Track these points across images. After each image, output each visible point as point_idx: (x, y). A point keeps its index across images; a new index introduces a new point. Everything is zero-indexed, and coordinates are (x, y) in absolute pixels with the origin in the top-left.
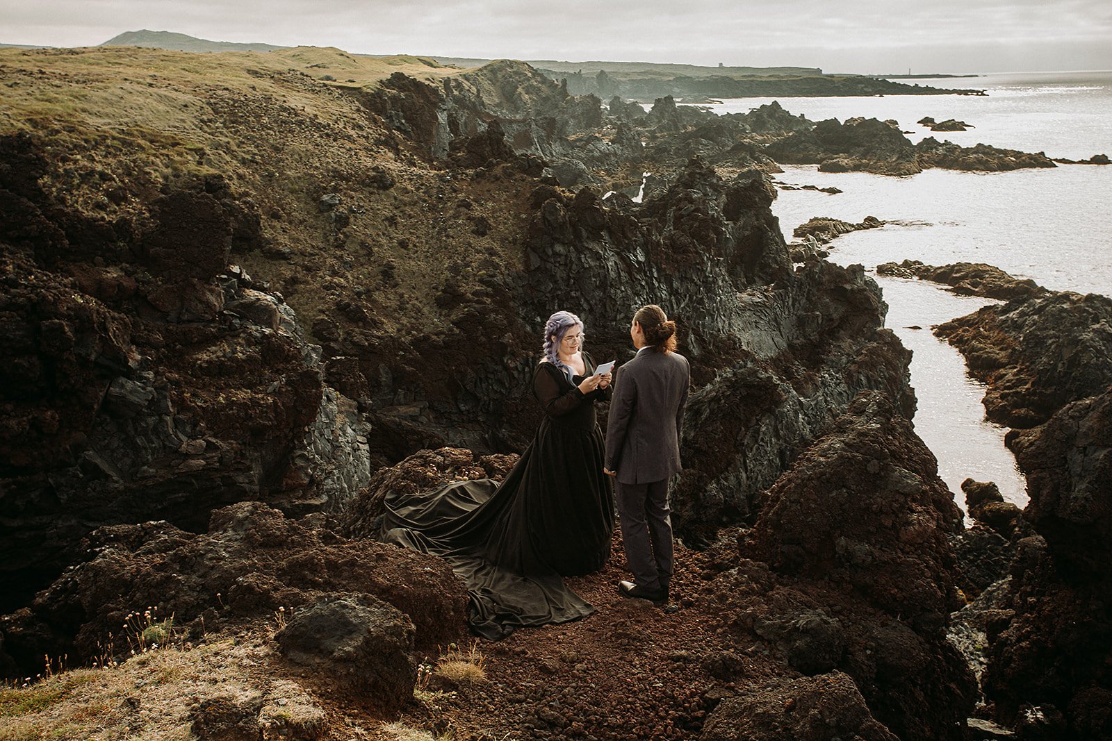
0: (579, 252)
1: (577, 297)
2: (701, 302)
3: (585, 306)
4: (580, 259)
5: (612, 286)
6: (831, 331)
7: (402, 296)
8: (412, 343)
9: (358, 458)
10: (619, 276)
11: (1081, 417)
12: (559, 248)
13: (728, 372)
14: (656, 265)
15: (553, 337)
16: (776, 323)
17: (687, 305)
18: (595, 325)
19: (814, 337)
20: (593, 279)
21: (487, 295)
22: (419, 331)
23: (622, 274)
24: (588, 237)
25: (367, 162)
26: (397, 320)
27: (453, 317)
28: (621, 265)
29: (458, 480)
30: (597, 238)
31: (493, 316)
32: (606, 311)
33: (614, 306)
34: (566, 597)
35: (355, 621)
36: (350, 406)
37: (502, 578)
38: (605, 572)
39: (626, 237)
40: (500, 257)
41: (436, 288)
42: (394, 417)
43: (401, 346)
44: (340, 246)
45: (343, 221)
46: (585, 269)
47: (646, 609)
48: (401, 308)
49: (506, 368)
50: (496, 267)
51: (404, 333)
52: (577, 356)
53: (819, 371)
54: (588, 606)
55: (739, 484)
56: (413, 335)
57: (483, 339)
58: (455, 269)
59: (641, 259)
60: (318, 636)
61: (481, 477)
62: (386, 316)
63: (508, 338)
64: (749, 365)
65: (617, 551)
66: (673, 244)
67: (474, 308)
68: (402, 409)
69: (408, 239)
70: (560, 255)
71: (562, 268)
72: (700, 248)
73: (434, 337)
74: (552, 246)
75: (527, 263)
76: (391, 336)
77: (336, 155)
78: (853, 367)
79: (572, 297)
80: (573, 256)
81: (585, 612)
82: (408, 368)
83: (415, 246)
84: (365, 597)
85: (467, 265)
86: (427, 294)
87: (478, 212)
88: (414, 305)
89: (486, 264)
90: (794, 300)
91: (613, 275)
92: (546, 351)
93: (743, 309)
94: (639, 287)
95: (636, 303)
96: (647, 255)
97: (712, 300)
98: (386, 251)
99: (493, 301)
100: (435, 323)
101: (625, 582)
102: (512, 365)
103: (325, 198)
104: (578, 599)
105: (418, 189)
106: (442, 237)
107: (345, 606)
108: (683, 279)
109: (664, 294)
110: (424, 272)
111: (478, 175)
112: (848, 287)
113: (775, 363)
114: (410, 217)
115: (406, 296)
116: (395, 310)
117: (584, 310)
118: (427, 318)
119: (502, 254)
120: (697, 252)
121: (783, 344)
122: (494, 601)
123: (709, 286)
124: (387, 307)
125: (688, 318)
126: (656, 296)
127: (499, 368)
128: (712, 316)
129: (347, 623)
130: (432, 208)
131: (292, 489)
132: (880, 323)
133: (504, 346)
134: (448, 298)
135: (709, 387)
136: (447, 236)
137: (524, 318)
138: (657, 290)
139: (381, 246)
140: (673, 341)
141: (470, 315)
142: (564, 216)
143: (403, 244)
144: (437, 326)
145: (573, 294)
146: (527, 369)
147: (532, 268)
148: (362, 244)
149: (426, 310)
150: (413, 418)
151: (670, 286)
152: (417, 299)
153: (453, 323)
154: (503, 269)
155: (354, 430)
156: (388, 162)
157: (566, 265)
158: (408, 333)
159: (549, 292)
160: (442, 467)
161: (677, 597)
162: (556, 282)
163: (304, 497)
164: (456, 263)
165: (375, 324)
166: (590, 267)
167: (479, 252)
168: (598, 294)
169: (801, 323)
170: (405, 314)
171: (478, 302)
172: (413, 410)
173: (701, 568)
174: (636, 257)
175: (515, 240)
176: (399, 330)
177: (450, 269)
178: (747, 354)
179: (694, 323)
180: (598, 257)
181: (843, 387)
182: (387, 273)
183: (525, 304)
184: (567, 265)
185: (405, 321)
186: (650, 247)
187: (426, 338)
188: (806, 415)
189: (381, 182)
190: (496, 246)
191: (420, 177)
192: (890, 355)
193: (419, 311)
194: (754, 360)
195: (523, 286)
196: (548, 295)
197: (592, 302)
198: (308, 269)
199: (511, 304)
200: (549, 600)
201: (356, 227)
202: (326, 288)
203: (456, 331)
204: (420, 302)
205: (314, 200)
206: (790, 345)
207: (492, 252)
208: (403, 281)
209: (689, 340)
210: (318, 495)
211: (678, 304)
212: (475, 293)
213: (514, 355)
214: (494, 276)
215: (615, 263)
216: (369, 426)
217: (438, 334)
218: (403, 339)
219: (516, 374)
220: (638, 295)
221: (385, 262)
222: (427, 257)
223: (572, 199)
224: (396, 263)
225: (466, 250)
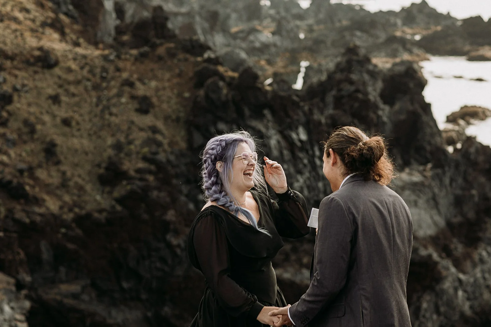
7: (64, 173)
8: (74, 220)
10: (281, 153)
14: (318, 143)
16: (434, 202)
19: (471, 215)
21: (150, 172)
22: (81, 208)
23: (286, 152)
25: (32, 42)
26: (59, 198)
27: (116, 194)
28: (283, 143)
30: (260, 116)
31: (155, 194)
36: (8, 283)
39: (288, 116)
40: (162, 134)
41: (99, 166)
42: (56, 294)
43: (64, 224)
45: (6, 99)
48: (64, 185)
49: (169, 246)
50: (159, 144)
51: (66, 210)
53: (476, 248)
56: (76, 213)
57: (145, 216)
58: (118, 147)
59: (303, 136)
62: (49, 193)
63: (171, 215)
67: (137, 185)
68: (64, 288)
69: (72, 118)
73: (96, 215)
74: (215, 124)
75: (190, 141)
76: (53, 214)
77: (3, 36)
82: (70, 246)
83: (78, 123)
85: (130, 143)
86: (90, 172)
87: (141, 90)
88: (76, 183)
89: (149, 142)
90: (452, 180)
95: (298, 181)
96: (309, 132)
98: (48, 128)
99: (156, 179)
102: (175, 243)
105: (82, 68)
106: (105, 115)
110: (87, 149)
111: (142, 55)
113: (434, 240)
114: (74, 95)
115: (69, 174)
116: (57, 188)
118: (90, 195)
119: (165, 132)
121: (442, 223)
124: (50, 184)
126: (317, 174)
127: (162, 245)
130: (96, 87)
133: (167, 224)
134: (111, 176)
136: (111, 114)
137: (187, 196)
139: (44, 123)
141: (133, 193)
142: (227, 95)
143: (66, 122)
144: (99, 204)
147: (195, 146)
148: (26, 122)
149: (88, 187)
150: (75, 296)
152: (79, 176)
153: (116, 200)
154: (166, 147)
155: (12, 308)
158: (71, 210)
164: (119, 141)
165: (38, 201)
167: (141, 129)
169: (458, 202)
170: (68, 192)
171: (141, 179)
172: (75, 288)
174: (298, 134)
175: (178, 120)
176: (61, 208)
177: (113, 147)
182: (50, 150)
185: (67, 198)
186: (312, 126)
187: (88, 216)
188: (465, 291)
189: (44, 61)
190: (160, 125)
191: (84, 57)
193: (81, 188)
199: (175, 181)
201: (20, 105)
203: (119, 208)
204: (83, 179)
206: (449, 224)
207: (154, 130)
208: (66, 158)
212: (138, 171)
213: (177, 233)
214: (156, 153)
215: (279, 142)
216: (27, 304)
217: (100, 211)
218: (65, 217)
219: (178, 251)
220: (300, 172)
221: (48, 139)
222: (90, 135)
223: (233, 78)
224: (59, 140)
225: (129, 128)
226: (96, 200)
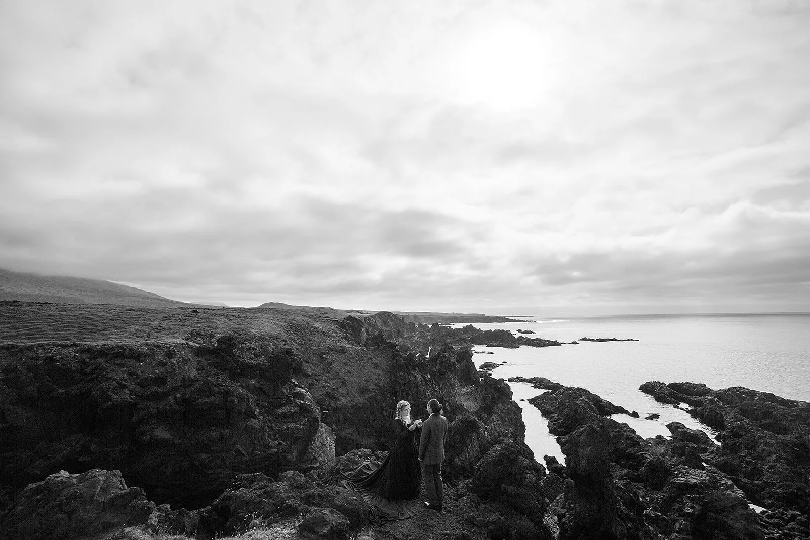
0: (408, 375)
1: (408, 390)
2: (450, 392)
3: (411, 399)
4: (408, 377)
5: (420, 386)
6: (494, 402)
7: (348, 390)
8: (351, 406)
9: (331, 449)
10: (422, 382)
11: (580, 435)
12: (402, 373)
13: (460, 417)
14: (434, 379)
15: (400, 410)
16: (476, 399)
17: (445, 393)
19: (489, 404)
20: (413, 384)
21: (377, 390)
22: (354, 402)
24: (411, 370)
25: (339, 344)
26: (346, 398)
27: (365, 397)
28: (422, 379)
29: (366, 461)
30: (414, 370)
31: (379, 397)
32: (418, 395)
33: (420, 393)
34: (405, 509)
35: (328, 520)
36: (329, 430)
37: (381, 501)
38: (418, 498)
39: (424, 370)
40: (382, 376)
41: (360, 387)
42: (344, 433)
43: (347, 408)
44: (329, 373)
45: (330, 364)
46: (410, 380)
47: (434, 514)
48: (348, 394)
50: (380, 380)
52: (408, 417)
53: (491, 416)
54: (413, 512)
55: (466, 458)
56: (352, 404)
57: (376, 405)
60: (314, 526)
61: (375, 460)
62: (343, 397)
63: (384, 405)
64: (467, 414)
65: (423, 489)
66: (440, 372)
67: (373, 394)
68: (347, 431)
69: (351, 370)
70: (402, 376)
71: (402, 380)
72: (449, 373)
73: (359, 405)
74: (399, 373)
75: (391, 378)
76: (344, 404)
77: (329, 342)
78: (503, 415)
80: (406, 376)
81: (412, 515)
82: (349, 416)
83: (353, 372)
84: (331, 510)
85: (371, 379)
86: (357, 389)
87: (374, 361)
88: (352, 393)
89: (377, 379)
90: (481, 391)
91: (420, 382)
92: (397, 415)
93: (464, 394)
94: (429, 387)
95: (428, 392)
96: (431, 375)
97: (454, 391)
98: (343, 374)
99: (379, 392)
100: (360, 400)
101: (426, 503)
103: (324, 356)
104: (410, 510)
105: (355, 353)
106: (362, 369)
107: (324, 514)
108: (443, 384)
109: (437, 389)
110: (356, 381)
111: (375, 349)
112: (499, 386)
113: (476, 413)
114: (352, 362)
115: (350, 390)
116: (346, 395)
117: (410, 395)
118: (357, 398)
120: (448, 375)
121: (478, 406)
122: (378, 510)
123: (452, 386)
124: (343, 394)
125: (446, 398)
128: (454, 397)
129: (325, 521)
130: (360, 360)
131: (306, 461)
132: (511, 399)
134: (363, 391)
135: (454, 422)
136: (364, 369)
138: (435, 388)
139: (342, 373)
140: (442, 412)
141: (371, 397)
142: (403, 362)
143: (349, 372)
147: (393, 380)
148: (335, 372)
149: (356, 395)
150: (350, 434)
151: (439, 385)
153: (365, 399)
154: (383, 381)
155: (330, 438)
156: (346, 345)
157: (404, 379)
158: (350, 403)
160: (360, 457)
161: (445, 508)
162: (400, 385)
163: (311, 463)
164: (367, 379)
165: (339, 400)
166: (412, 380)
167: (375, 375)
168: (415, 389)
169: (484, 399)
170: (349, 396)
171: (374, 392)
172: (351, 431)
173: (454, 497)
174: (428, 376)
175: (387, 371)
176: (347, 402)
177: (365, 380)
178: (466, 410)
179: (448, 399)
180: (415, 376)
181: (500, 422)
182: (344, 382)
183: (390, 393)
185: (349, 399)
186: (432, 373)
187: (356, 405)
189: (342, 351)
190: (380, 373)
191: (356, 349)
192: (515, 410)
193: (354, 395)
194: (469, 412)
195: (389, 387)
197: (413, 392)
198: (317, 380)
199: (386, 393)
200: (399, 510)
201: (334, 365)
202: (323, 387)
203: (366, 402)
204: (354, 392)
205: (320, 357)
206: (481, 407)
207: (379, 375)
208: (349, 385)
210: (316, 463)
211: (442, 392)
212: (373, 389)
214: (380, 383)
216: (335, 437)
217: (360, 403)
218: (348, 405)
221: (343, 378)
222: (357, 376)
223: (406, 357)
224: (347, 378)
225: (370, 374)
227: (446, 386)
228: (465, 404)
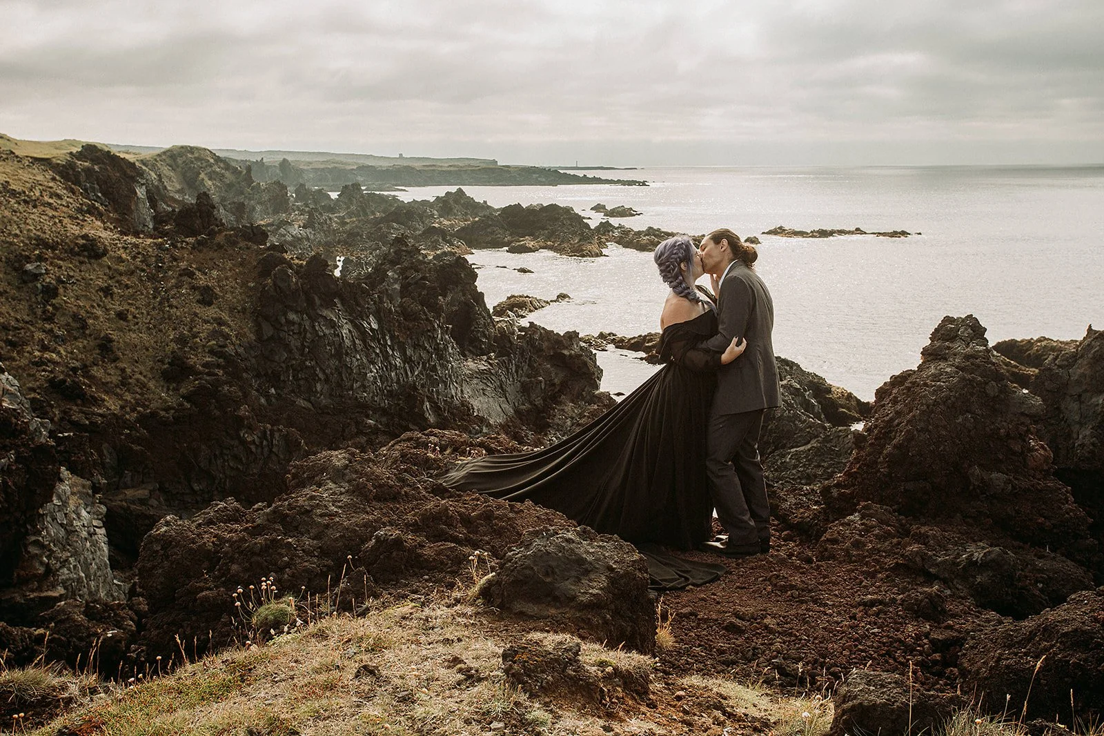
0: (313, 319)
1: (312, 367)
2: (434, 369)
3: (321, 376)
4: (314, 327)
5: (347, 354)
6: (553, 398)
7: (123, 370)
8: (138, 420)
9: (94, 544)
10: (354, 344)
12: (292, 316)
14: (389, 332)
16: (502, 390)
17: (421, 372)
18: (331, 395)
19: (539, 402)
20: (328, 348)
21: (219, 366)
22: (144, 406)
23: (357, 341)
24: (321, 305)
25: (74, 230)
26: (119, 397)
27: (183, 391)
28: (355, 333)
30: (330, 305)
31: (226, 388)
32: (342, 380)
33: (350, 374)
36: (84, 486)
39: (358, 304)
40: (229, 326)
41: (162, 361)
42: (121, 501)
43: (126, 424)
44: (50, 319)
45: (50, 292)
46: (320, 337)
48: (124, 383)
49: (243, 442)
50: (227, 337)
51: (128, 409)
53: (546, 435)
56: (139, 412)
57: (217, 413)
58: (182, 340)
59: (375, 326)
60: (548, 580)
62: (107, 393)
63: (244, 410)
66: (405, 313)
67: (206, 380)
68: (129, 493)
69: (128, 311)
70: (293, 323)
71: (296, 336)
72: (431, 316)
73: (163, 413)
74: (285, 314)
75: (259, 332)
76: (114, 414)
77: (37, 222)
79: (307, 367)
80: (307, 324)
82: (136, 448)
83: (135, 317)
85: (195, 336)
86: (152, 368)
87: (202, 280)
88: (138, 380)
89: (214, 334)
90: (517, 367)
91: (348, 342)
93: (471, 377)
94: (374, 356)
95: (371, 372)
96: (379, 322)
97: (444, 367)
98: (101, 322)
99: (225, 373)
100: (162, 397)
102: (249, 439)
103: (29, 267)
105: (134, 258)
106: (165, 307)
108: (416, 346)
109: (398, 362)
110: (147, 344)
111: (200, 243)
112: (566, 352)
113: (504, 427)
114: (127, 287)
115: (128, 371)
116: (117, 386)
117: (320, 379)
118: (154, 393)
119: (231, 323)
120: (427, 319)
121: (510, 410)
123: (441, 353)
124: (108, 383)
125: (423, 386)
126: (391, 364)
127: (236, 443)
128: (445, 383)
130: (152, 278)
131: (25, 581)
132: (597, 387)
133: (240, 420)
134: (175, 371)
136: (171, 306)
137: (257, 390)
138: (391, 358)
139: (96, 318)
141: (201, 388)
142: (297, 283)
143: (121, 316)
144: (165, 401)
145: (307, 363)
146: (265, 443)
147: (265, 337)
148: (75, 317)
149: (151, 385)
150: (142, 502)
151: (403, 353)
152: (141, 373)
153: (183, 397)
154: (234, 339)
155: (88, 513)
156: (98, 230)
157: (300, 333)
158: (133, 410)
159: (284, 362)
162: (290, 351)
163: (40, 589)
164: (182, 334)
165: (96, 401)
166: (325, 335)
167: (206, 322)
168: (334, 362)
169: (525, 389)
170: (128, 390)
171: (209, 374)
172: (142, 493)
174: (369, 324)
175: (244, 310)
176: (122, 407)
177: (176, 340)
178: (482, 420)
179: (429, 390)
180: (332, 325)
182: (105, 347)
183: (258, 376)
184: (302, 333)
185: (128, 397)
186: (382, 314)
187: (154, 414)
189: (91, 250)
190: (225, 316)
191: (136, 246)
193: (144, 386)
194: (489, 425)
195: (255, 357)
196: (283, 365)
197: (328, 371)
198: (12, 344)
199: (245, 375)
201: (66, 298)
202: (36, 364)
203: (188, 405)
204: (145, 376)
205: (15, 269)
206: (517, 411)
207: (220, 322)
208: (123, 354)
209: (425, 407)
210: (53, 587)
211: (412, 371)
212: (206, 365)
213: (250, 428)
214: (225, 346)
215: (350, 331)
216: (103, 509)
217: (167, 409)
218: (127, 416)
219: (253, 448)
220: (373, 363)
221: (102, 335)
222: (149, 329)
223: (301, 266)
224: (115, 336)
225: (192, 321)
226: (161, 398)
227: (424, 355)
228: (475, 403)
